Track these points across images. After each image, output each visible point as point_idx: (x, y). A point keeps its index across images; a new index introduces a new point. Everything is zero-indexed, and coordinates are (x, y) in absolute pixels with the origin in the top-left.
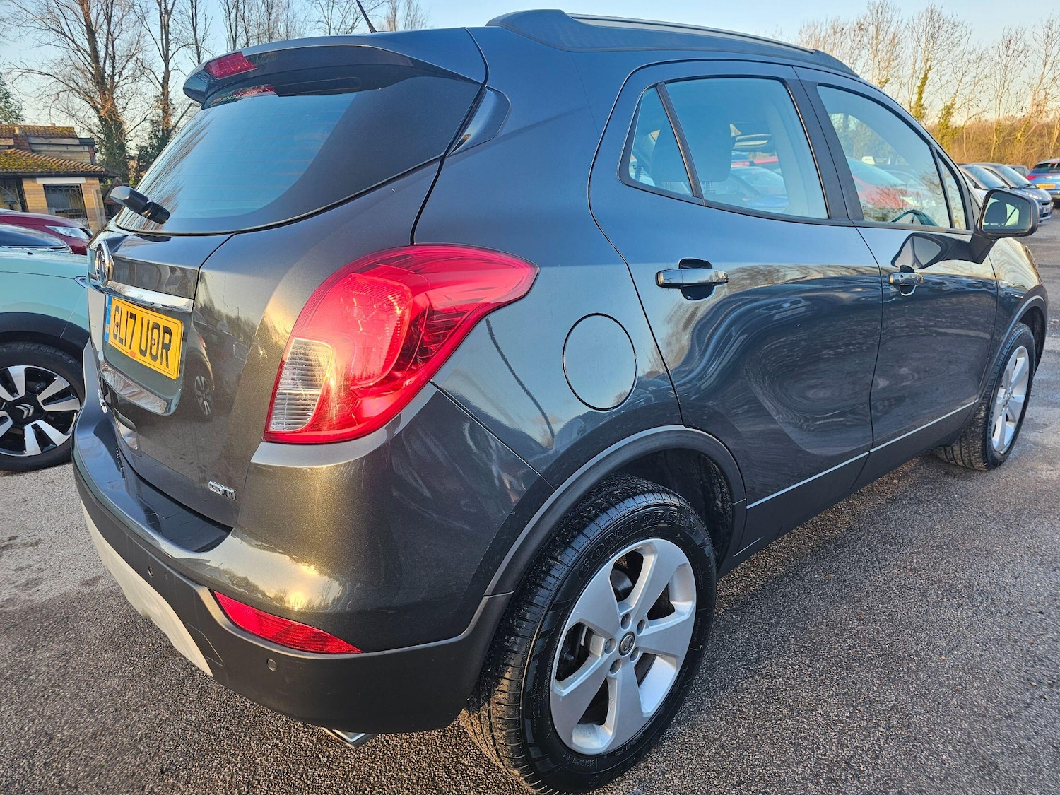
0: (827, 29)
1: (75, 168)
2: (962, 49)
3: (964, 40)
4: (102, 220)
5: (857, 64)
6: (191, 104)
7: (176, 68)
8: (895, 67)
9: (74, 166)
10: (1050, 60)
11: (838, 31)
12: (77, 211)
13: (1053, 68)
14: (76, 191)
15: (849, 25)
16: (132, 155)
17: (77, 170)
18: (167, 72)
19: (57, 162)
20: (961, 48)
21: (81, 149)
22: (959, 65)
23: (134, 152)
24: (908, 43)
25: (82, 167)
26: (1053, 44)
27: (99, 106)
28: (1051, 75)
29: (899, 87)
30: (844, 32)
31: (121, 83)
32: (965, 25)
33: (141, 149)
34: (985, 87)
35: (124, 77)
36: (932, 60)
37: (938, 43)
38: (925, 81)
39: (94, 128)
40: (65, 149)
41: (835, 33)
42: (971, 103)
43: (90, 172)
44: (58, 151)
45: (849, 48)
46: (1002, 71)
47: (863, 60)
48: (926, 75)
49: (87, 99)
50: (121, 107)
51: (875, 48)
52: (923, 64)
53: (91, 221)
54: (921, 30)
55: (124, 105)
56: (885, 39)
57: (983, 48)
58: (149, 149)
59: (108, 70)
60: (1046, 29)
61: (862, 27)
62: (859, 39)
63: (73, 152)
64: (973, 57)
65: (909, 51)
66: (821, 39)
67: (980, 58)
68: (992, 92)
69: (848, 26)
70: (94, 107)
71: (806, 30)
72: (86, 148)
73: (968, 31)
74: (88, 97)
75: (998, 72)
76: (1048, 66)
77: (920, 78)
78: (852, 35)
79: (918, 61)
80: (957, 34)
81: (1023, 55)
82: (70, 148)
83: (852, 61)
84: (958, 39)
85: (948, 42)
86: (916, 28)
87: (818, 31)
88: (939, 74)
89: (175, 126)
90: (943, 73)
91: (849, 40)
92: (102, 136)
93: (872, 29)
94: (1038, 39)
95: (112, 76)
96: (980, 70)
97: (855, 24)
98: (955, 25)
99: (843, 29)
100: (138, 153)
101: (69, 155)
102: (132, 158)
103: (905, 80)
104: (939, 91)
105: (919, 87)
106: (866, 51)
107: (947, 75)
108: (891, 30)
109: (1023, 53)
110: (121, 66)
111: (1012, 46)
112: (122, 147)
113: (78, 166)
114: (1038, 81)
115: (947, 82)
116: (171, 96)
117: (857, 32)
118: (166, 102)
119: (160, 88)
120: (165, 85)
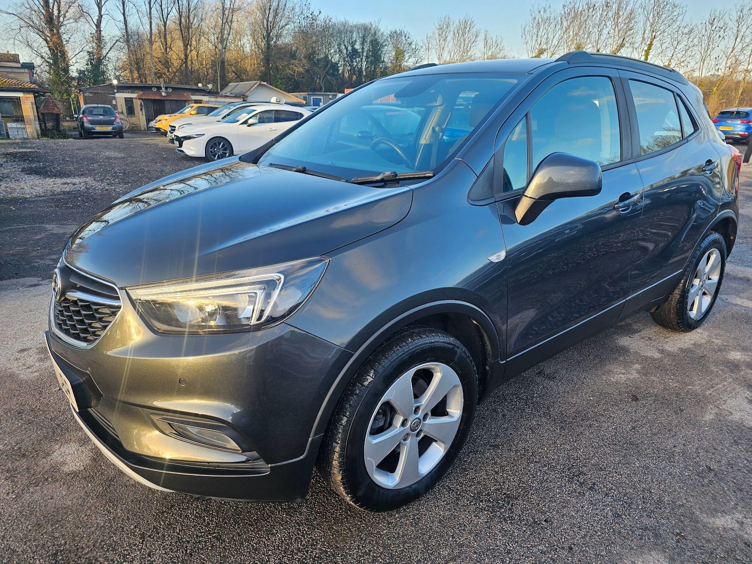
0: (583, 5)
1: (15, 85)
2: (678, 25)
3: (680, 18)
4: (36, 124)
5: (603, 32)
6: (117, 40)
7: (107, 13)
8: (630, 35)
9: (15, 83)
10: (740, 35)
11: (591, 7)
12: (17, 117)
13: (742, 42)
14: (17, 102)
15: (600, 2)
16: (73, 76)
17: (17, 87)
18: (101, 16)
19: (3, 80)
20: (678, 23)
21: (22, 71)
22: (676, 36)
23: (74, 74)
24: (640, 18)
25: (21, 85)
26: (743, 24)
27: (48, 39)
28: (740, 46)
29: (632, 51)
30: (595, 8)
31: (65, 23)
32: (682, 6)
33: (80, 72)
34: (694, 53)
35: (67, 18)
36: (657, 31)
37: (662, 19)
38: (651, 47)
39: (44, 55)
40: (10, 70)
41: (589, 8)
42: (682, 64)
43: (27, 88)
44: (5, 72)
45: (598, 20)
46: (706, 42)
47: (608, 30)
48: (651, 42)
49: (40, 33)
50: (65, 40)
51: (616, 21)
52: (650, 34)
53: (27, 124)
54: (650, 9)
55: (68, 39)
56: (624, 14)
57: (694, 24)
58: (86, 73)
59: (56, 12)
60: (739, 12)
61: (608, 5)
62: (605, 13)
63: (16, 72)
64: (686, 30)
65: (641, 25)
66: (579, 12)
67: (691, 32)
68: (698, 56)
69: (598, 4)
70: (46, 40)
71: (568, 5)
72: (26, 71)
73: (684, 11)
74: (40, 32)
75: (703, 42)
76: (739, 39)
77: (647, 44)
78: (601, 10)
79: (647, 32)
80: (676, 13)
81: (722, 30)
82: (15, 70)
83: (599, 30)
84: (676, 16)
85: (669, 18)
86: (647, 7)
87: (577, 6)
88: (661, 42)
89: (105, 56)
90: (664, 41)
91: (598, 14)
92: (51, 61)
93: (615, 6)
94: (733, 19)
95: (59, 17)
96: (690, 40)
97: (604, 3)
98: (675, 6)
99: (594, 6)
100: (78, 75)
101: (13, 75)
102: (73, 79)
103: (636, 45)
104: (660, 54)
105: (646, 50)
106: (610, 22)
107: (667, 43)
108: (629, 8)
109: (723, 28)
110: (65, 10)
111: (715, 23)
112: (66, 70)
113: (18, 84)
114: (731, 50)
115: (667, 48)
116: (103, 33)
117: (605, 8)
118: (99, 38)
119: (95, 27)
120: (98, 25)
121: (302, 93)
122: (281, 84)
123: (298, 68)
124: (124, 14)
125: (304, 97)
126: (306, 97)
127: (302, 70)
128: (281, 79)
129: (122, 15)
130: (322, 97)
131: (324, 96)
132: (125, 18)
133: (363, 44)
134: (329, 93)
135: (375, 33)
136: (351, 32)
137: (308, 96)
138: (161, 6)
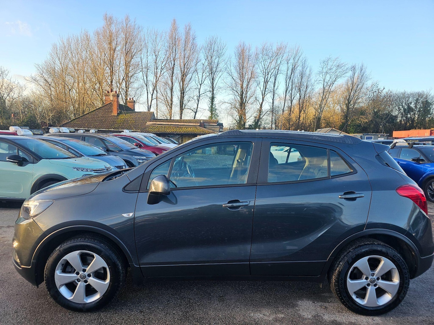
16: (247, 127)
18: (263, 101)
33: (250, 125)
58: (252, 126)
63: (215, 127)
89: (262, 118)
95: (245, 102)
101: (213, 128)
110: (248, 100)
112: (244, 125)
116: (262, 108)
118: (260, 111)
119: (260, 106)
120: (261, 105)
121: (360, 134)
122: (353, 128)
123: (364, 120)
124: (273, 99)
125: (361, 136)
126: (362, 136)
127: (367, 121)
128: (353, 126)
129: (272, 100)
130: (373, 136)
131: (375, 136)
132: (273, 101)
133: (416, 104)
134: (378, 134)
135: (427, 96)
136: (409, 97)
137: (363, 135)
138: (291, 94)
